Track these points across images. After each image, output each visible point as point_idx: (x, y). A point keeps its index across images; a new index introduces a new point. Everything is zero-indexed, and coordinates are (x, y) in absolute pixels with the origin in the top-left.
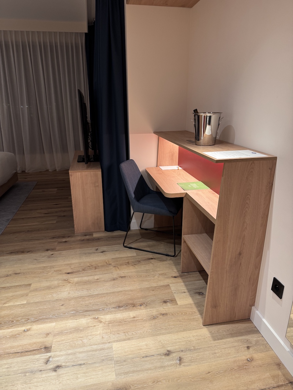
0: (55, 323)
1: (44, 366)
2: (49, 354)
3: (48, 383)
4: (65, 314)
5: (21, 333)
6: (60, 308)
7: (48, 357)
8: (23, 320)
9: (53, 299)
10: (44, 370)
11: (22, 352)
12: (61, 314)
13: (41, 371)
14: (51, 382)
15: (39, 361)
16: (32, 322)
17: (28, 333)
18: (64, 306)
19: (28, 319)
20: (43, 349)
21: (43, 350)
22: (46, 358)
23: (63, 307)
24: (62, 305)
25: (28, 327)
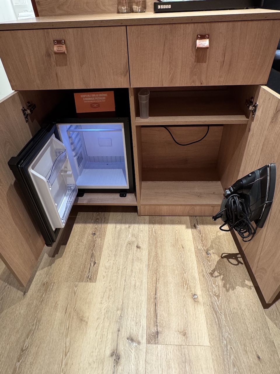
0: (208, 344)
1: (125, 334)
2: (144, 341)
3: (96, 345)
4: (234, 366)
5: (191, 291)
6: (249, 354)
7: (140, 339)
8: (216, 289)
9: (272, 335)
10: (118, 335)
11: (155, 298)
12: (232, 357)
13: (119, 331)
14: (96, 349)
15: (136, 325)
16: (212, 302)
17: (190, 301)
18: (256, 361)
19: (218, 296)
20: (156, 329)
21: (153, 330)
22: (138, 335)
23: (253, 359)
24: (259, 358)
25: (200, 299)
